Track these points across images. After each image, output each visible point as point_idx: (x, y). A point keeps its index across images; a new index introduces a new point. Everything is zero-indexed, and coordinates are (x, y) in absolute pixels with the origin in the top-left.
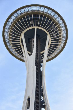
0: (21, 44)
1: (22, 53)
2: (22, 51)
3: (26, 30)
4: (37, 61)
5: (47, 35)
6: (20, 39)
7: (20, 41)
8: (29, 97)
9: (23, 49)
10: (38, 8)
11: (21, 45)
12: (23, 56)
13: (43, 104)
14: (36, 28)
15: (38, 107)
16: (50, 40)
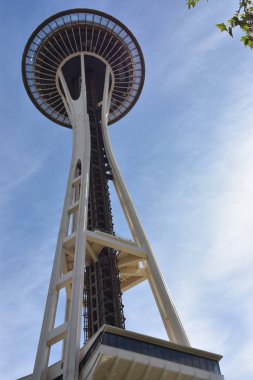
0: (59, 91)
1: (65, 109)
2: (63, 105)
3: (65, 60)
4: (91, 108)
5: (105, 66)
6: (57, 80)
7: (57, 84)
8: (79, 160)
9: (64, 101)
10: (82, 17)
11: (61, 94)
12: (66, 115)
13: (108, 173)
14: (82, 54)
15: (99, 182)
16: (113, 76)
